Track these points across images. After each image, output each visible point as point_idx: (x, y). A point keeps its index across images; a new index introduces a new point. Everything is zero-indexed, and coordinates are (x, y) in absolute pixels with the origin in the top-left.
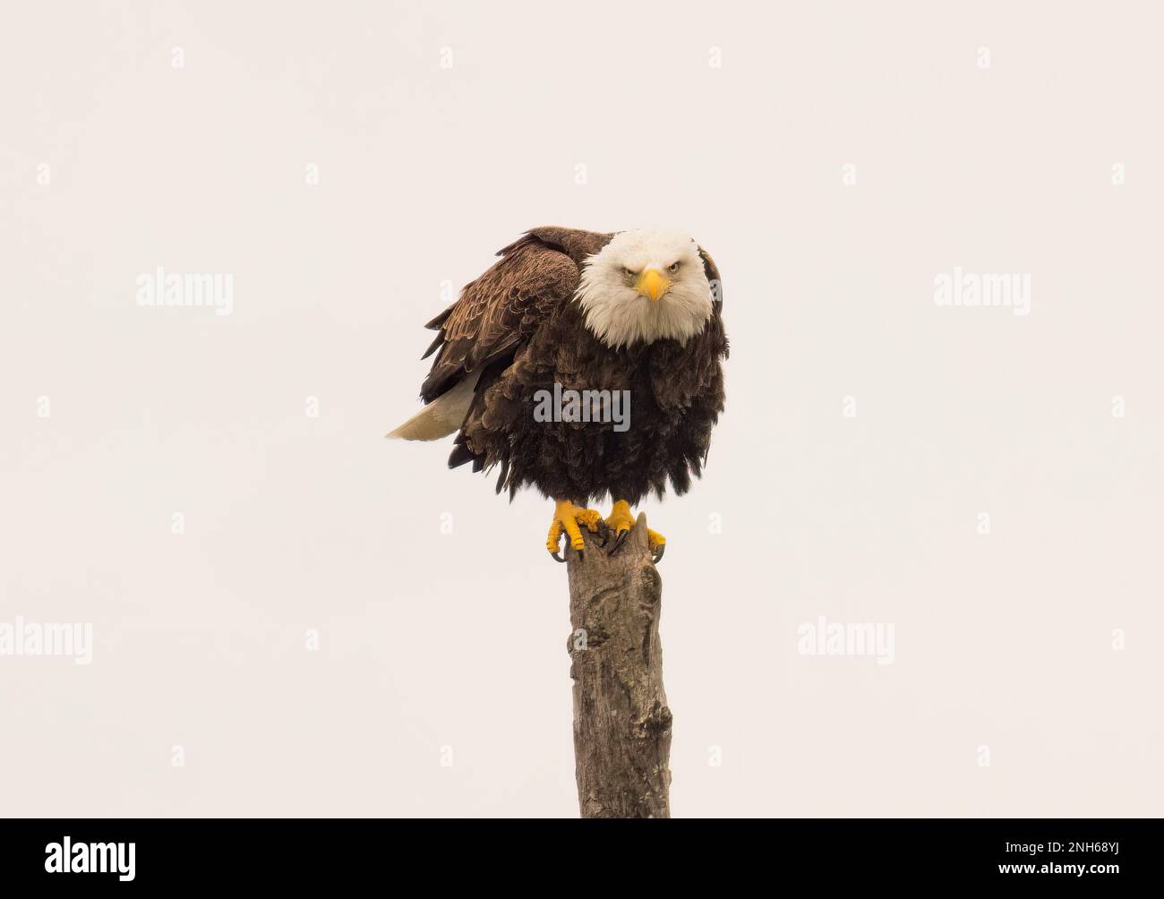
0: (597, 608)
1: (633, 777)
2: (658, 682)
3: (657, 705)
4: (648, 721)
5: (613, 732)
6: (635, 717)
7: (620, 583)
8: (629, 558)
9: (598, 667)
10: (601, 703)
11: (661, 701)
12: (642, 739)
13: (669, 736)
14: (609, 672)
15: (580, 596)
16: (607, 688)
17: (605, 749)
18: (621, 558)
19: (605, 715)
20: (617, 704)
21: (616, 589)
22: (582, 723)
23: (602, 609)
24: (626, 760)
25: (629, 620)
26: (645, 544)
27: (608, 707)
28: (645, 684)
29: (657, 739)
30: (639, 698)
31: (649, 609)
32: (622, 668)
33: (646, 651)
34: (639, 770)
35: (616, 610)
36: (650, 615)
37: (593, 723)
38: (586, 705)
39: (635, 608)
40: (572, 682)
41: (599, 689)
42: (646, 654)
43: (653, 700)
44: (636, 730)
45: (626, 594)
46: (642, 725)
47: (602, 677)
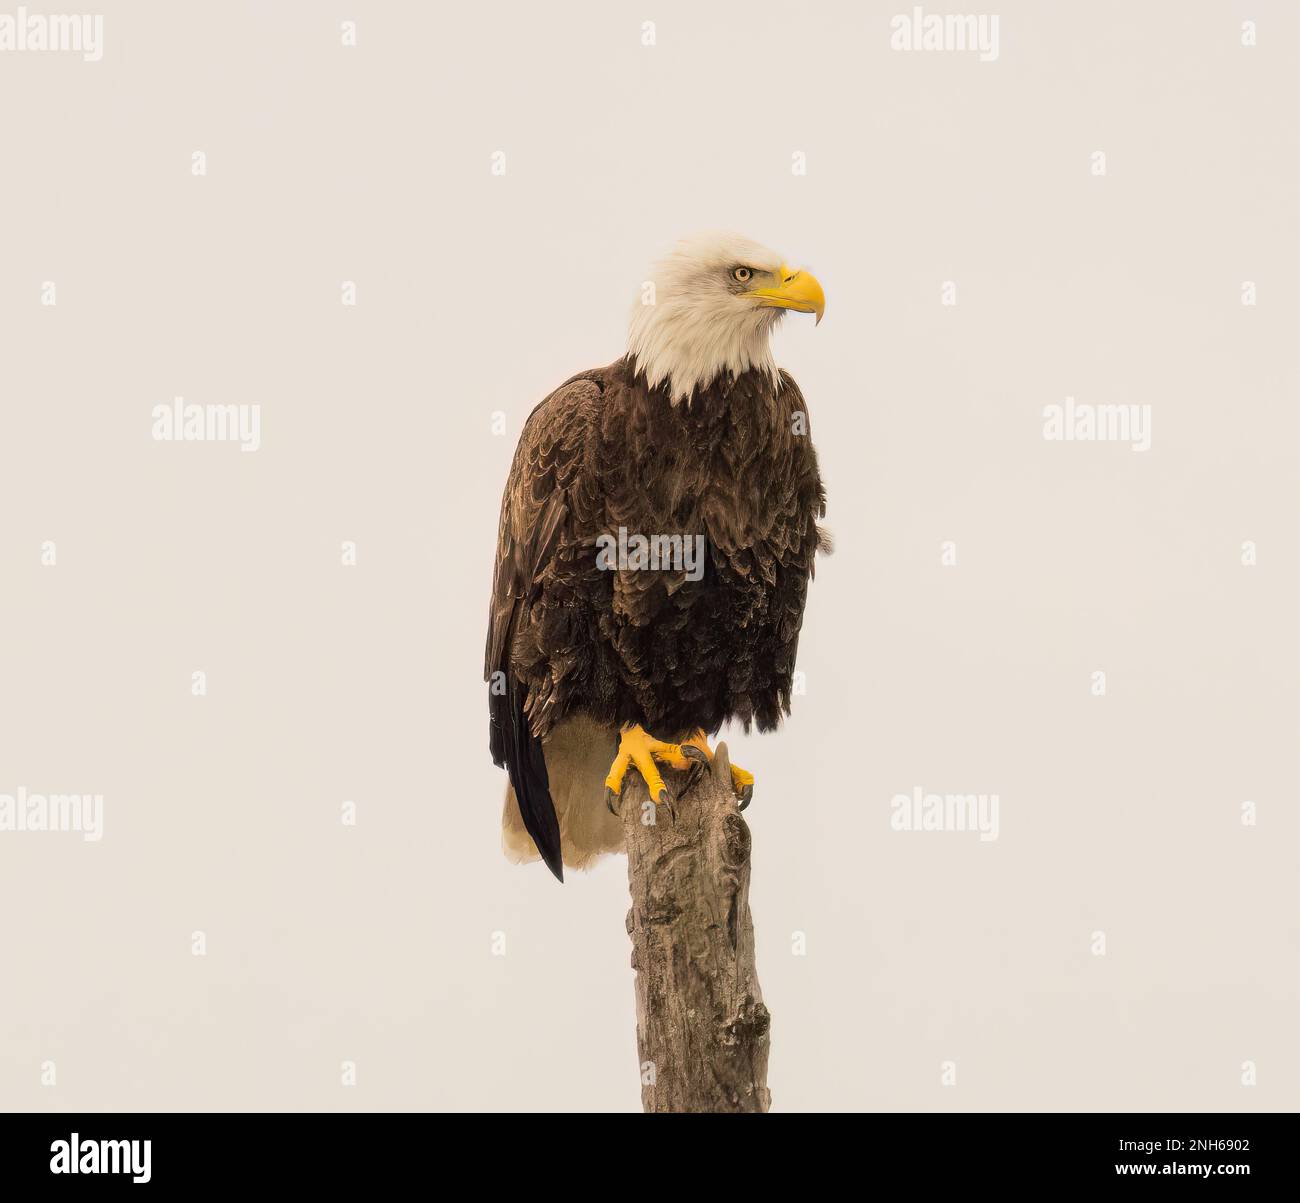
0: (665, 872)
1: (719, 1098)
2: (750, 970)
3: (749, 1000)
4: (738, 1022)
5: (691, 1039)
6: (720, 1018)
7: (695, 839)
8: (705, 805)
9: (669, 953)
10: (674, 1001)
11: (754, 995)
12: (729, 1048)
13: (767, 1043)
14: (683, 958)
15: (641, 857)
16: (680, 979)
17: (680, 1063)
18: (695, 805)
19: (679, 1018)
20: (695, 1001)
21: (688, 846)
22: (649, 1027)
23: (672, 873)
24: (710, 1076)
25: (708, 889)
26: (726, 783)
27: (684, 1006)
28: (732, 972)
29: (751, 1046)
30: (726, 992)
31: (734, 871)
32: (701, 951)
33: (734, 929)
34: (726, 1088)
35: (690, 876)
36: (736, 881)
37: (664, 1030)
38: (655, 1005)
39: (716, 871)
40: (634, 973)
41: (671, 981)
42: (732, 934)
43: (744, 994)
44: (722, 1035)
45: (703, 852)
46: (729, 1029)
47: (675, 964)
